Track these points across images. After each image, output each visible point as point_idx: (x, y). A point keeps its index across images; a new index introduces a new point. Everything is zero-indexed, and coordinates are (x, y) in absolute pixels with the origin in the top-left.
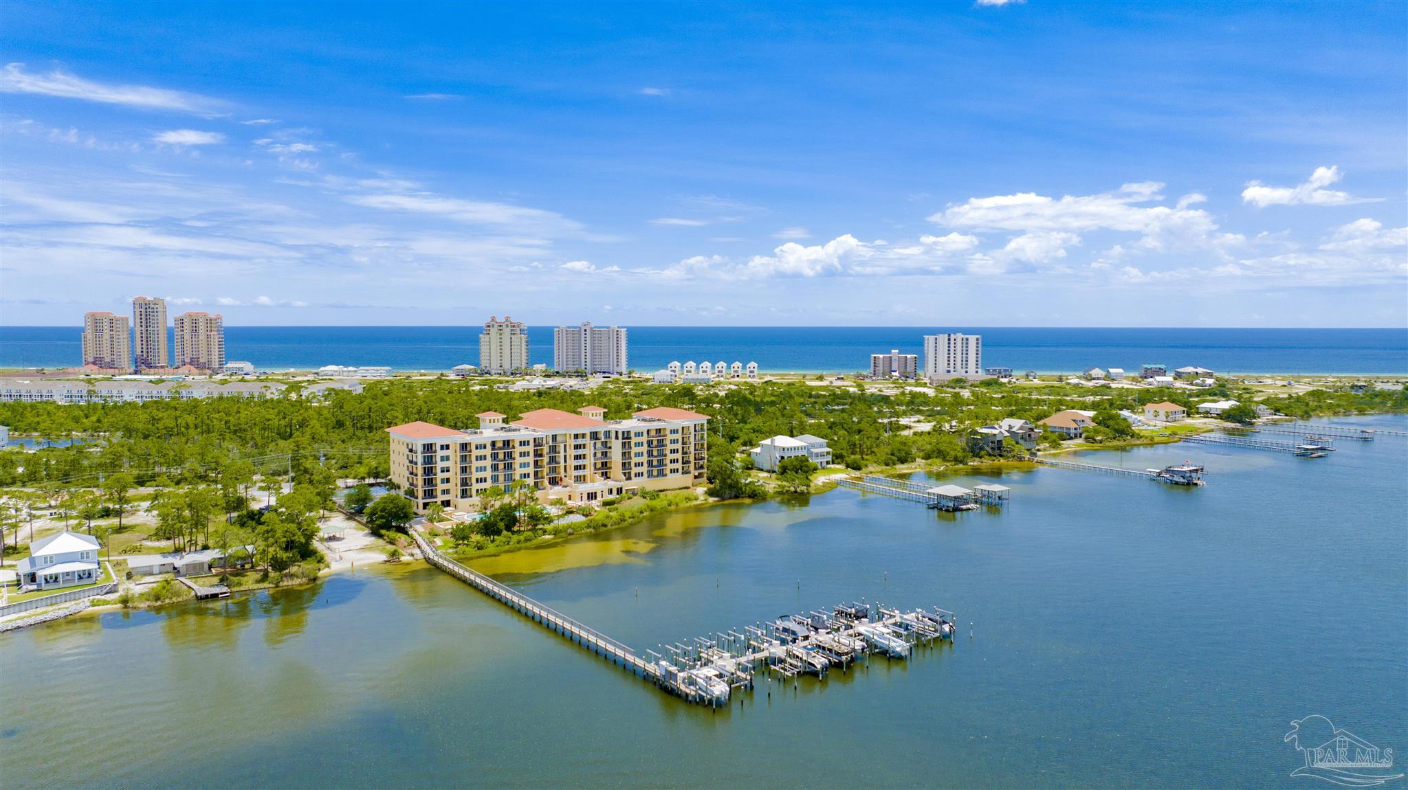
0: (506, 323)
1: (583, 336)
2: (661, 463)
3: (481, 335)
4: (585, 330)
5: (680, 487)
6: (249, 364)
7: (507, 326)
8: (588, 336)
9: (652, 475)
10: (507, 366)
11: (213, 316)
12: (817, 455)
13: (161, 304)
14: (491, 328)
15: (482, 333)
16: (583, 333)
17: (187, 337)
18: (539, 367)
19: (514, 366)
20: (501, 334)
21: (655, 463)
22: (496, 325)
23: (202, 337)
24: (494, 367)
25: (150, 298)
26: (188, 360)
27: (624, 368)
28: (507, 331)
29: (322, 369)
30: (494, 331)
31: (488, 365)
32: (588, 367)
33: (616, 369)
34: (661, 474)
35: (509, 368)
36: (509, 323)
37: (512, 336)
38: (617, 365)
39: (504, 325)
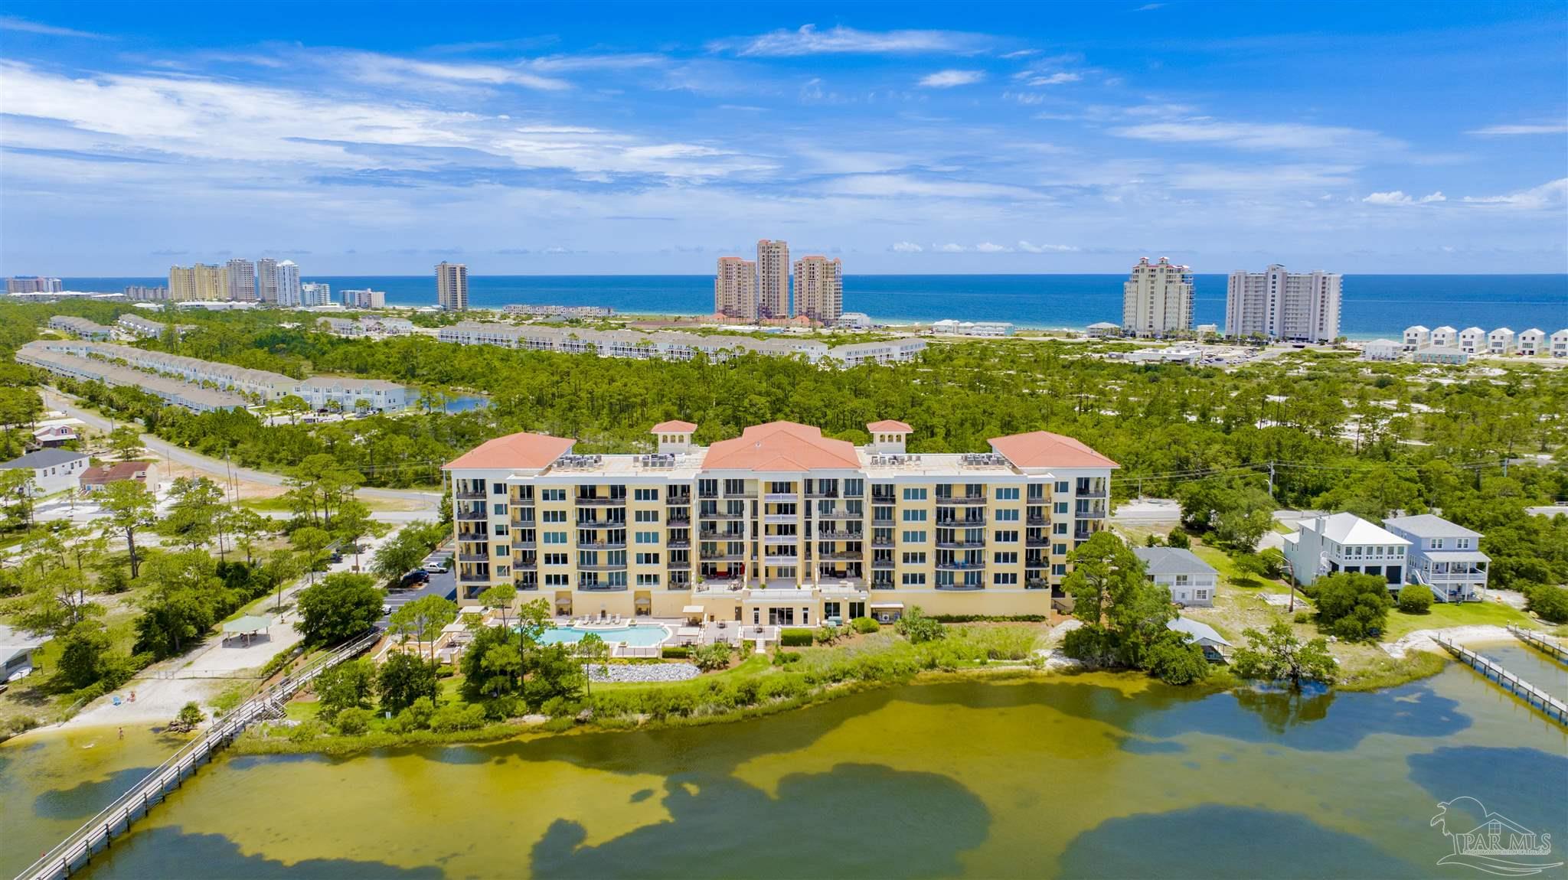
0: (1161, 267)
1: (1270, 285)
2: (974, 559)
3: (1126, 284)
4: (1274, 277)
5: (1020, 614)
6: (864, 316)
7: (1162, 270)
8: (1278, 285)
9: (952, 582)
10: (1158, 326)
11: (831, 261)
12: (1439, 568)
13: (782, 248)
14: (1140, 274)
15: (1128, 280)
16: (1270, 280)
17: (805, 284)
18: (1204, 328)
19: (1169, 326)
20: (1153, 282)
21: (960, 557)
22: (1147, 270)
23: (818, 284)
24: (1141, 327)
25: (773, 242)
26: (804, 310)
27: (1332, 332)
28: (1161, 278)
29: (937, 323)
30: (1143, 277)
31: (1133, 324)
32: (1276, 330)
33: (1318, 335)
34: (975, 582)
35: (1161, 328)
36: (1164, 267)
37: (1169, 285)
38: (1321, 329)
39: (1158, 270)
